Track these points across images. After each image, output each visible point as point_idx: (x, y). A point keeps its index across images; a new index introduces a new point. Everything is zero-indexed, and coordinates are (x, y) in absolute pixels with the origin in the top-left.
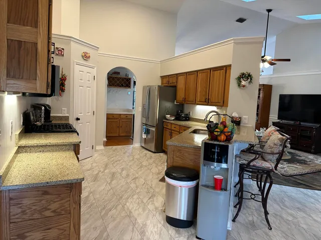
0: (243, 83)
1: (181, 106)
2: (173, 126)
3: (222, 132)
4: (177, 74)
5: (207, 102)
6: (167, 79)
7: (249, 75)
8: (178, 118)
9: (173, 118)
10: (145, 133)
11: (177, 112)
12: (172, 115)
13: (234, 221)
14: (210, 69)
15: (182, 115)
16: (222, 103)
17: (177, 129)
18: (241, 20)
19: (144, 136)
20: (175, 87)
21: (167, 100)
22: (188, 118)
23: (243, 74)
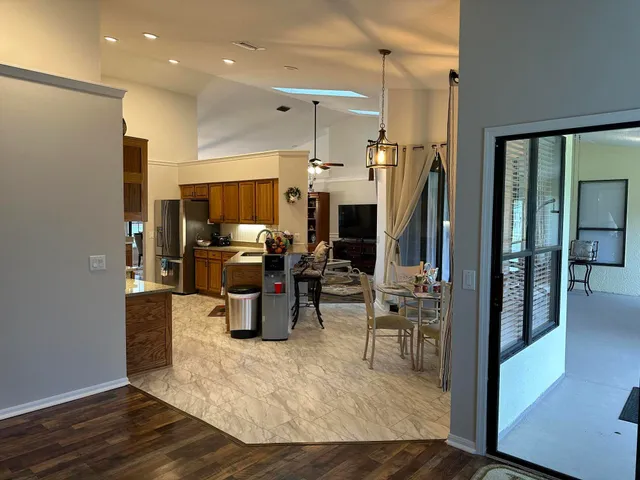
0: (292, 198)
1: (217, 227)
2: (211, 253)
3: (278, 246)
4: (208, 184)
5: (254, 220)
6: (192, 190)
7: (298, 190)
8: (215, 242)
9: (208, 244)
10: (165, 269)
11: (212, 235)
12: (205, 240)
13: (293, 328)
14: (255, 181)
15: (219, 238)
16: (272, 220)
17: (218, 256)
18: (283, 109)
19: (164, 273)
20: (207, 201)
21: (197, 219)
22: (228, 242)
23: (292, 189)
